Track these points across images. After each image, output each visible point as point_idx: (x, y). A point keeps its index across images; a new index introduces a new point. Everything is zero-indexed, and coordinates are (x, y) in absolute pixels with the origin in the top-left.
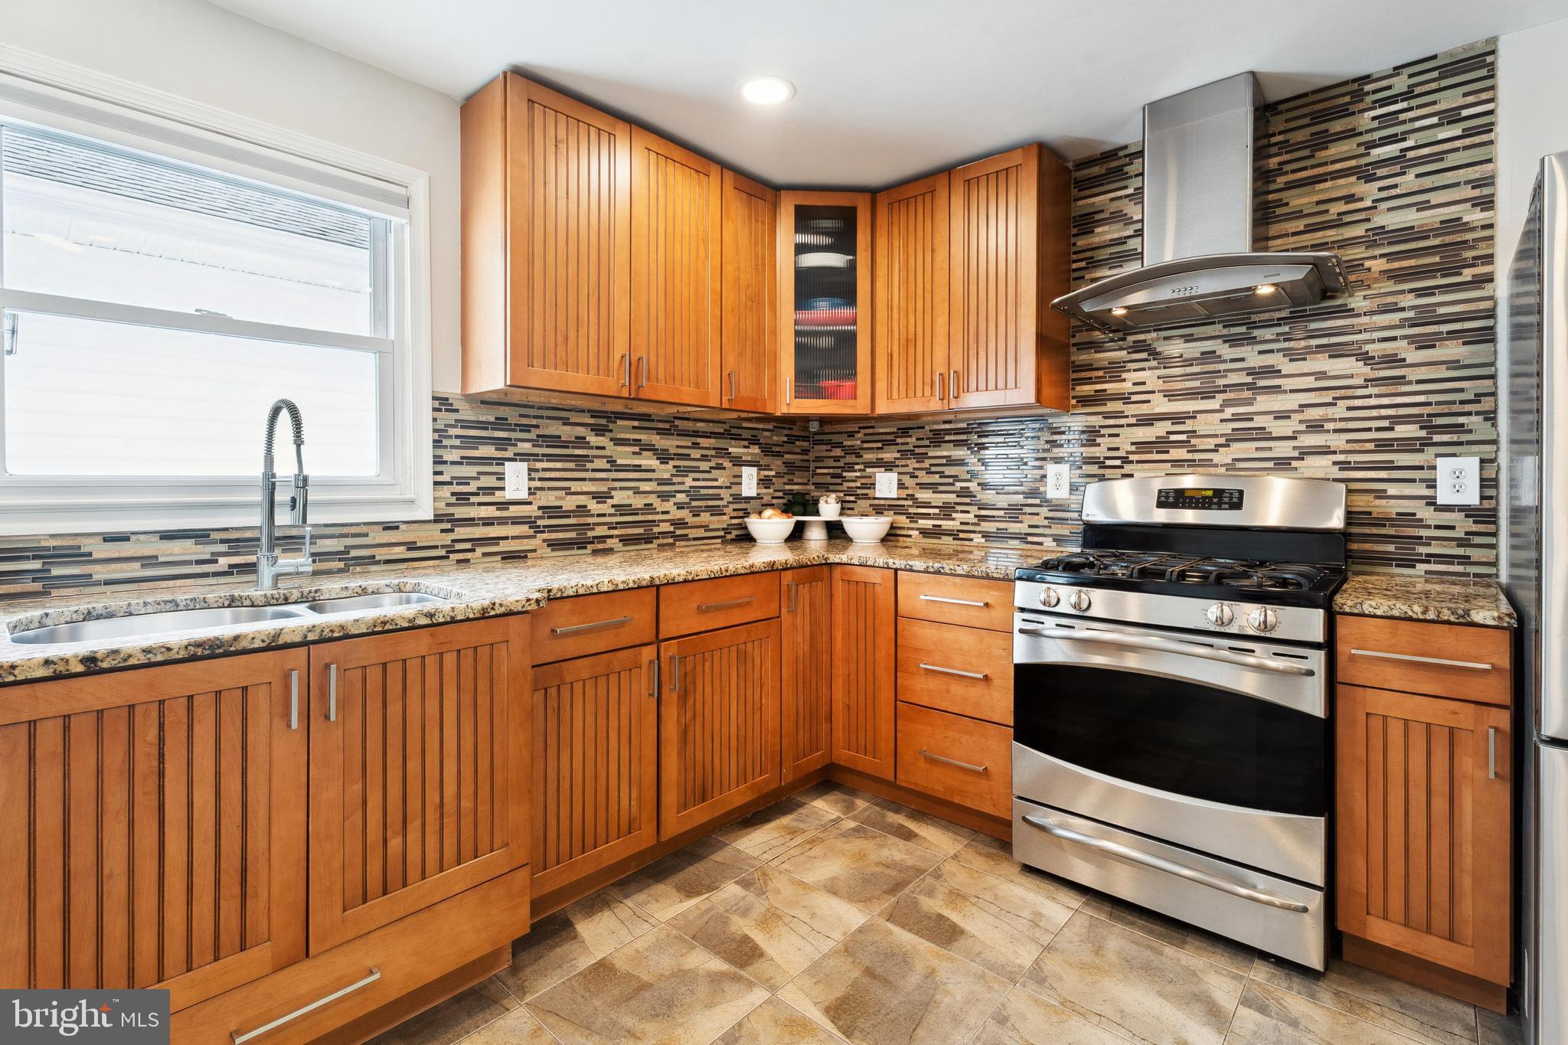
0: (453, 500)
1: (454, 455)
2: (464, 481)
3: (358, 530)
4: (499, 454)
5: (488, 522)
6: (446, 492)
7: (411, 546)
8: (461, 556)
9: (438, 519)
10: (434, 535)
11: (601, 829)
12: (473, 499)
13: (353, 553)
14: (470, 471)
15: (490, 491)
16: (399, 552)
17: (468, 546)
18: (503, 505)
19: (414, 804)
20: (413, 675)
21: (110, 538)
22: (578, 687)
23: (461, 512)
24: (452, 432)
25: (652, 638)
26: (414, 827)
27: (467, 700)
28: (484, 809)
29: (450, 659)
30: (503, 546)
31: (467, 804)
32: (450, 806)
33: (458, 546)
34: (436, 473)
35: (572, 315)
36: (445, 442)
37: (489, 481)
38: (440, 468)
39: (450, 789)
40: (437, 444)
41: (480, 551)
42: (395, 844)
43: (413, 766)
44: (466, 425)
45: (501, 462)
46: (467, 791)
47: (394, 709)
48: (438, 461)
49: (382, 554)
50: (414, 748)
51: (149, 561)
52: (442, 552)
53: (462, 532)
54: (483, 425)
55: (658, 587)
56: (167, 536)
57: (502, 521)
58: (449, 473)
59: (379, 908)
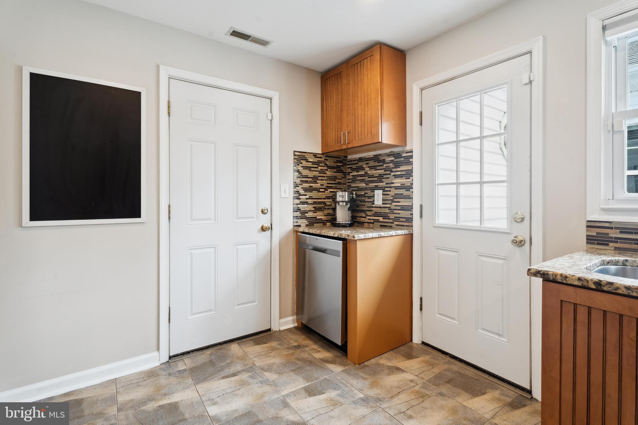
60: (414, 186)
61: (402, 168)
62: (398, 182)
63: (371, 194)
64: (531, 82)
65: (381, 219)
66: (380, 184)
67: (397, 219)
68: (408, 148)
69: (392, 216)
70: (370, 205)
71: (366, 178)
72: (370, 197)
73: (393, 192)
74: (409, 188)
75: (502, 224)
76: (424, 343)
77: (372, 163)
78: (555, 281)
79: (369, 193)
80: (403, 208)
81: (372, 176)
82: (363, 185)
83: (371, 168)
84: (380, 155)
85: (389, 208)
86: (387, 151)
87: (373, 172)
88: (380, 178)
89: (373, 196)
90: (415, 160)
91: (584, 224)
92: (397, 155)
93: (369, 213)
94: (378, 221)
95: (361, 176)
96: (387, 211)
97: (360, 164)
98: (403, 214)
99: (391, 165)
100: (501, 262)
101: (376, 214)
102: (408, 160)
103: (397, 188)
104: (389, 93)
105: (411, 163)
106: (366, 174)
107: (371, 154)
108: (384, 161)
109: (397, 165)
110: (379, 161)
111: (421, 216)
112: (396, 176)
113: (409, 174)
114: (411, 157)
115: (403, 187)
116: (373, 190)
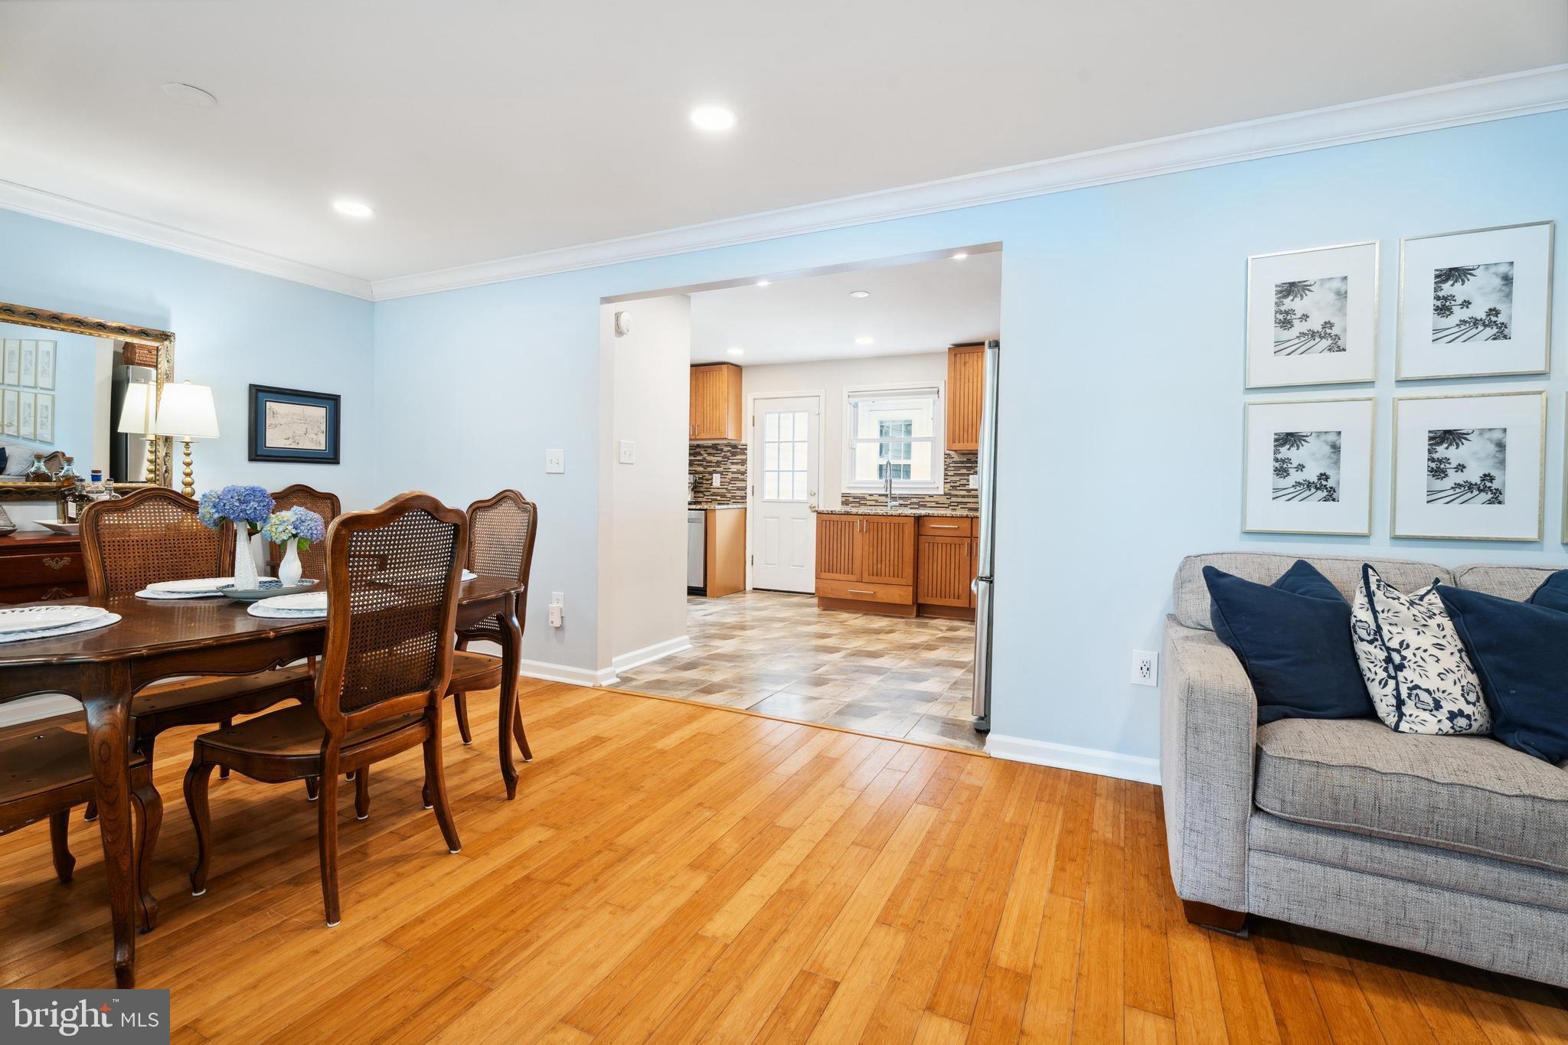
0: (951, 488)
1: (951, 473)
2: (955, 482)
3: (922, 497)
4: (968, 472)
5: (963, 496)
6: (948, 486)
7: (937, 503)
8: (953, 508)
9: (945, 494)
10: (944, 500)
11: (947, 593)
12: (958, 488)
13: (921, 503)
14: (957, 478)
15: (965, 485)
16: (933, 504)
17: (956, 504)
18: (969, 491)
19: (884, 558)
20: (884, 527)
21: (871, 495)
22: (940, 545)
23: (954, 492)
24: (951, 465)
25: (969, 535)
26: (883, 563)
27: (896, 537)
28: (900, 566)
29: (892, 525)
30: (969, 505)
31: (896, 563)
32: (892, 562)
33: (952, 504)
34: (945, 479)
35: (970, 423)
36: (949, 469)
37: (964, 482)
38: (946, 477)
39: (892, 557)
40: (946, 469)
41: (960, 506)
42: (879, 565)
43: (884, 548)
44: (955, 462)
45: (968, 475)
46: (896, 559)
47: (880, 534)
48: (946, 475)
49: (929, 504)
50: (884, 542)
51: (876, 501)
52: (947, 506)
53: (954, 499)
54: (962, 462)
55: (972, 518)
56: (880, 495)
57: (968, 496)
58: (950, 479)
59: (875, 579)
60: (747, 472)
61: (737, 457)
62: (734, 468)
63: (710, 477)
64: (819, 414)
65: (719, 498)
66: (718, 469)
67: (734, 497)
68: (743, 442)
69: (729, 495)
70: (708, 486)
71: (705, 463)
72: (707, 480)
73: (730, 475)
74: (743, 473)
75: (804, 497)
76: (754, 589)
77: (710, 451)
78: (820, 513)
79: (708, 476)
80: (739, 489)
81: (711, 462)
82: (701, 469)
83: (709, 454)
84: (718, 444)
85: (726, 489)
86: (725, 442)
87: (709, 458)
88: (718, 464)
89: (712, 479)
90: (749, 452)
91: (841, 495)
92: (735, 447)
93: (706, 494)
94: (716, 500)
95: (699, 461)
96: (724, 491)
97: (698, 450)
98: (739, 493)
99: (729, 454)
100: (803, 521)
101: (714, 494)
102: (744, 451)
103: (733, 473)
104: (732, 397)
105: (745, 454)
106: (704, 460)
107: (710, 443)
108: (722, 450)
109: (734, 454)
110: (718, 450)
111: (753, 494)
112: (733, 463)
113: (744, 462)
114: (746, 449)
115: (738, 472)
116: (711, 473)
